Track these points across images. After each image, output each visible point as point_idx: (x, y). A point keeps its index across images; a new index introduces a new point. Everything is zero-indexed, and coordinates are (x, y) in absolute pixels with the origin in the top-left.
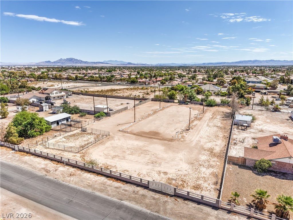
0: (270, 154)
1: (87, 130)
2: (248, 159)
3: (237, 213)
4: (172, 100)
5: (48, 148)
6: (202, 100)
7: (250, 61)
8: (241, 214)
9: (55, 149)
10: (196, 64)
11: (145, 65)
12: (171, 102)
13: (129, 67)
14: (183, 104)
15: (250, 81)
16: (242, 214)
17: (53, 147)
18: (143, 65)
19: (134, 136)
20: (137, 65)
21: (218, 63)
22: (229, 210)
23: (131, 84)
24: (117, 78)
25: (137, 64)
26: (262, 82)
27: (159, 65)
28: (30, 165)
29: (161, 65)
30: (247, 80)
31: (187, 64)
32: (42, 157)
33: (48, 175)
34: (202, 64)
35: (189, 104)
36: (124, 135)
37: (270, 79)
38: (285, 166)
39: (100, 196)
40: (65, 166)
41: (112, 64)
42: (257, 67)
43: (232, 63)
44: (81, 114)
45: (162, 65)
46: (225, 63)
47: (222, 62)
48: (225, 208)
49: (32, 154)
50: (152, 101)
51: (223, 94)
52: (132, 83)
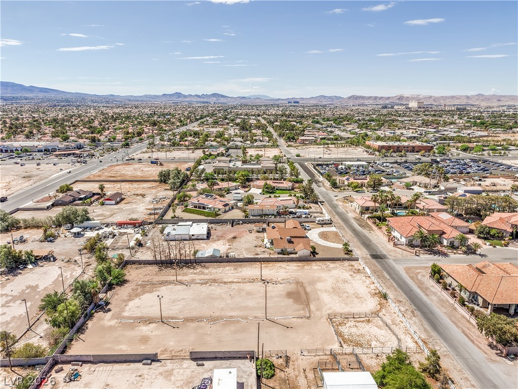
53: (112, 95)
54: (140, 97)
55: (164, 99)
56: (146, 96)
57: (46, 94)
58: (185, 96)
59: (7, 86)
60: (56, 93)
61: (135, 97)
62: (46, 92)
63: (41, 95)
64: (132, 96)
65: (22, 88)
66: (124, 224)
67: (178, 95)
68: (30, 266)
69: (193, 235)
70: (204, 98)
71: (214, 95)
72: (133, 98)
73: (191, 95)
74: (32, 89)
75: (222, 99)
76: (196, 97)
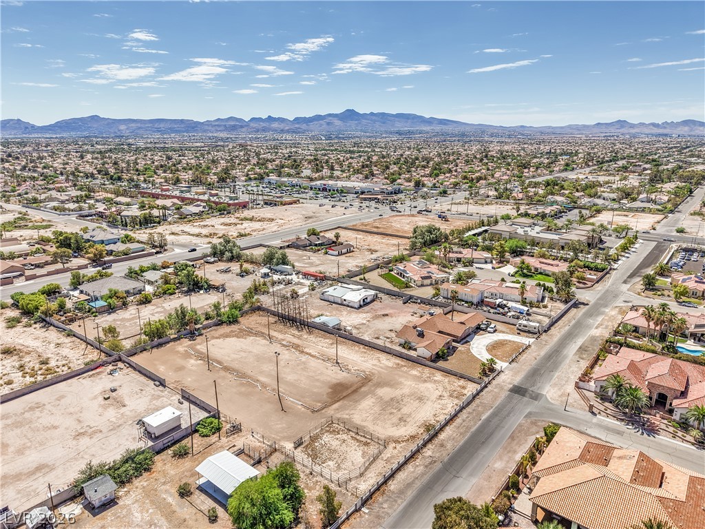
4: (164, 339)
14: (194, 337)
35: (202, 331)
53: (522, 126)
54: (562, 128)
55: (595, 130)
56: (570, 127)
57: (444, 127)
58: (633, 126)
59: (408, 119)
60: (455, 125)
61: (553, 128)
62: (445, 124)
63: (438, 128)
64: (549, 127)
65: (422, 120)
66: (309, 274)
67: (622, 123)
68: (202, 292)
69: (345, 300)
70: (665, 128)
71: (686, 123)
72: (548, 131)
73: (643, 124)
74: (431, 121)
75: (701, 128)
76: (651, 127)
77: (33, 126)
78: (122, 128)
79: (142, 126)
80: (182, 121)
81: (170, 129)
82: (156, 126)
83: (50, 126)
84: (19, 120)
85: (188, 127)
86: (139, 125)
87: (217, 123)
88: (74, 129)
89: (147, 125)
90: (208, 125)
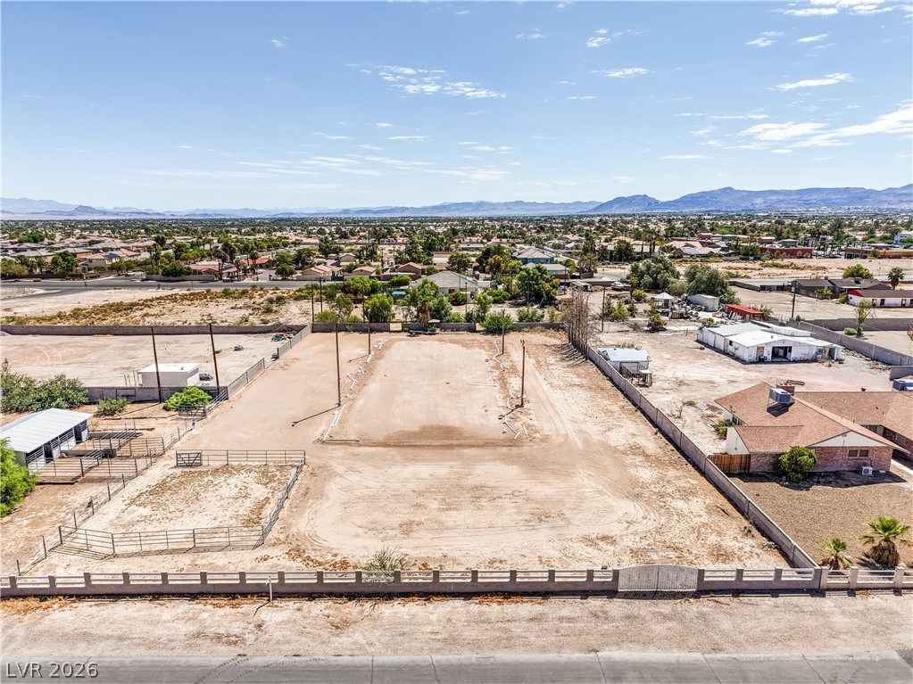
0: (797, 434)
1: (203, 458)
2: (756, 454)
3: (868, 589)
4: (380, 325)
5: (115, 556)
6: (469, 317)
7: (469, 204)
8: (874, 589)
9: (148, 553)
10: (322, 211)
11: (146, 214)
12: (382, 332)
13: (87, 222)
14: (420, 334)
15: (526, 259)
16: (878, 589)
17: (135, 549)
18: (139, 213)
19: (393, 452)
20: (117, 214)
21: (385, 211)
22: (847, 586)
23: (165, 281)
24: (91, 261)
25: (116, 211)
26: (555, 259)
27: (200, 215)
28: (120, 638)
29: (205, 215)
30: (521, 256)
31: (294, 211)
32: (132, 596)
33: (249, 654)
34: (340, 213)
35: (438, 331)
36: (355, 455)
37: (552, 250)
38: (835, 455)
39: (521, 660)
40: (276, 603)
41: (9, 212)
42: (491, 219)
43: (425, 209)
44: (103, 405)
45: (210, 215)
46: (404, 209)
47: (396, 208)
48: (836, 587)
49: (71, 596)
50: (313, 332)
51: (497, 296)
52: (171, 278)
69: (731, 343)
77: (657, 202)
78: (757, 202)
79: (786, 198)
80: (846, 190)
81: (824, 201)
82: (805, 198)
83: (674, 201)
84: (645, 196)
85: (854, 198)
86: (781, 197)
87: (905, 192)
88: (698, 205)
89: (792, 197)
90: (888, 195)
